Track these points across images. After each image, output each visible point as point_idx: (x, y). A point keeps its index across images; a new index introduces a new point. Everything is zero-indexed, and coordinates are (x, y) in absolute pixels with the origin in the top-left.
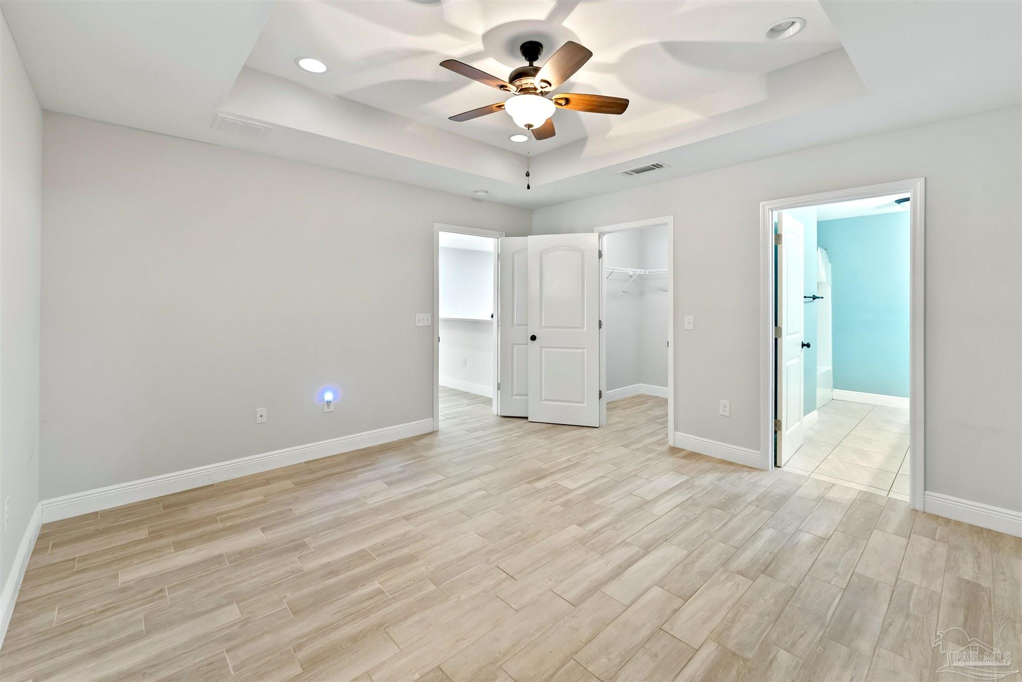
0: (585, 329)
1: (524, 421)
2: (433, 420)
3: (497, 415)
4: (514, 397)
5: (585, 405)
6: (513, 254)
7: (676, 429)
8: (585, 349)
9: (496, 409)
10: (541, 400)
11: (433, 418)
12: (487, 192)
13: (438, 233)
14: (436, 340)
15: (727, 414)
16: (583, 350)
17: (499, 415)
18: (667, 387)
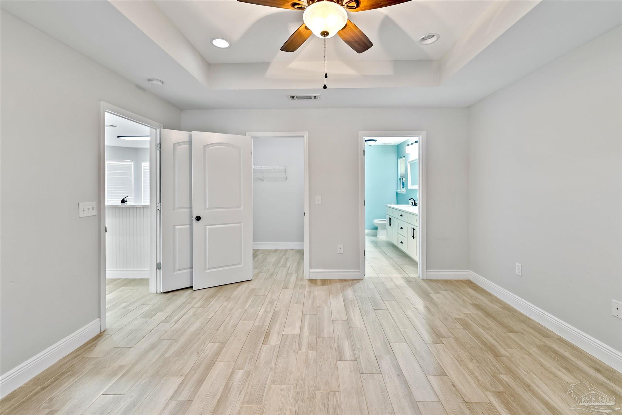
0: (242, 208)
1: (189, 291)
2: (100, 320)
3: (157, 293)
4: (176, 273)
5: (242, 265)
6: (174, 144)
7: (311, 268)
8: (242, 223)
9: (154, 287)
10: (205, 269)
11: (100, 317)
12: (163, 83)
13: (105, 113)
14: (103, 230)
15: (342, 252)
16: (240, 224)
17: (159, 292)
18: (303, 242)
